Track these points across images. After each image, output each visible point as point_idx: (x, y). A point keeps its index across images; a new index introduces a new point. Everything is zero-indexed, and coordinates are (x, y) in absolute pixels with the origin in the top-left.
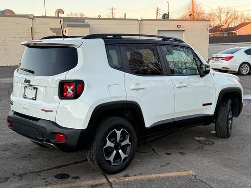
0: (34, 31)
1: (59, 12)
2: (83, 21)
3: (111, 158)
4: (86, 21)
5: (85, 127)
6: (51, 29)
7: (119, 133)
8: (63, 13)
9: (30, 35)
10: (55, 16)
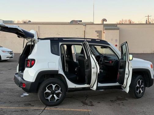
0: (86, 33)
1: (104, 21)
2: (116, 26)
3: (49, 98)
4: (118, 26)
5: (34, 81)
6: (96, 31)
7: (54, 86)
8: (106, 21)
9: (83, 35)
10: (101, 23)
